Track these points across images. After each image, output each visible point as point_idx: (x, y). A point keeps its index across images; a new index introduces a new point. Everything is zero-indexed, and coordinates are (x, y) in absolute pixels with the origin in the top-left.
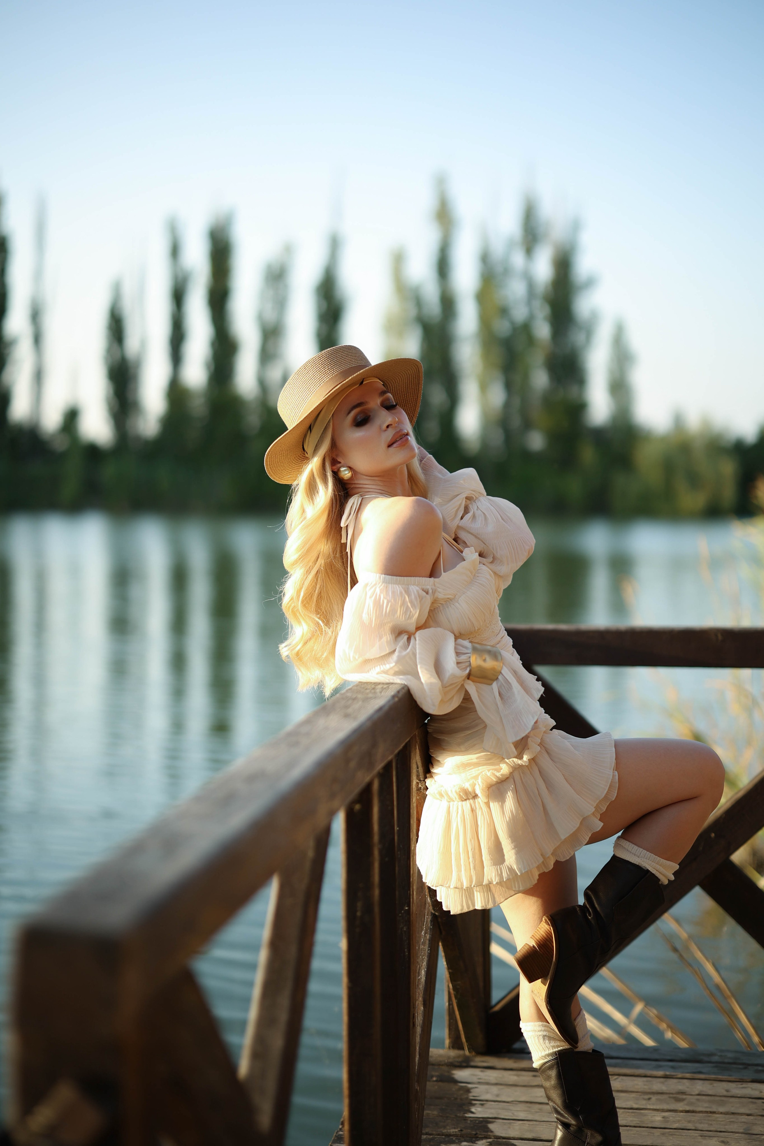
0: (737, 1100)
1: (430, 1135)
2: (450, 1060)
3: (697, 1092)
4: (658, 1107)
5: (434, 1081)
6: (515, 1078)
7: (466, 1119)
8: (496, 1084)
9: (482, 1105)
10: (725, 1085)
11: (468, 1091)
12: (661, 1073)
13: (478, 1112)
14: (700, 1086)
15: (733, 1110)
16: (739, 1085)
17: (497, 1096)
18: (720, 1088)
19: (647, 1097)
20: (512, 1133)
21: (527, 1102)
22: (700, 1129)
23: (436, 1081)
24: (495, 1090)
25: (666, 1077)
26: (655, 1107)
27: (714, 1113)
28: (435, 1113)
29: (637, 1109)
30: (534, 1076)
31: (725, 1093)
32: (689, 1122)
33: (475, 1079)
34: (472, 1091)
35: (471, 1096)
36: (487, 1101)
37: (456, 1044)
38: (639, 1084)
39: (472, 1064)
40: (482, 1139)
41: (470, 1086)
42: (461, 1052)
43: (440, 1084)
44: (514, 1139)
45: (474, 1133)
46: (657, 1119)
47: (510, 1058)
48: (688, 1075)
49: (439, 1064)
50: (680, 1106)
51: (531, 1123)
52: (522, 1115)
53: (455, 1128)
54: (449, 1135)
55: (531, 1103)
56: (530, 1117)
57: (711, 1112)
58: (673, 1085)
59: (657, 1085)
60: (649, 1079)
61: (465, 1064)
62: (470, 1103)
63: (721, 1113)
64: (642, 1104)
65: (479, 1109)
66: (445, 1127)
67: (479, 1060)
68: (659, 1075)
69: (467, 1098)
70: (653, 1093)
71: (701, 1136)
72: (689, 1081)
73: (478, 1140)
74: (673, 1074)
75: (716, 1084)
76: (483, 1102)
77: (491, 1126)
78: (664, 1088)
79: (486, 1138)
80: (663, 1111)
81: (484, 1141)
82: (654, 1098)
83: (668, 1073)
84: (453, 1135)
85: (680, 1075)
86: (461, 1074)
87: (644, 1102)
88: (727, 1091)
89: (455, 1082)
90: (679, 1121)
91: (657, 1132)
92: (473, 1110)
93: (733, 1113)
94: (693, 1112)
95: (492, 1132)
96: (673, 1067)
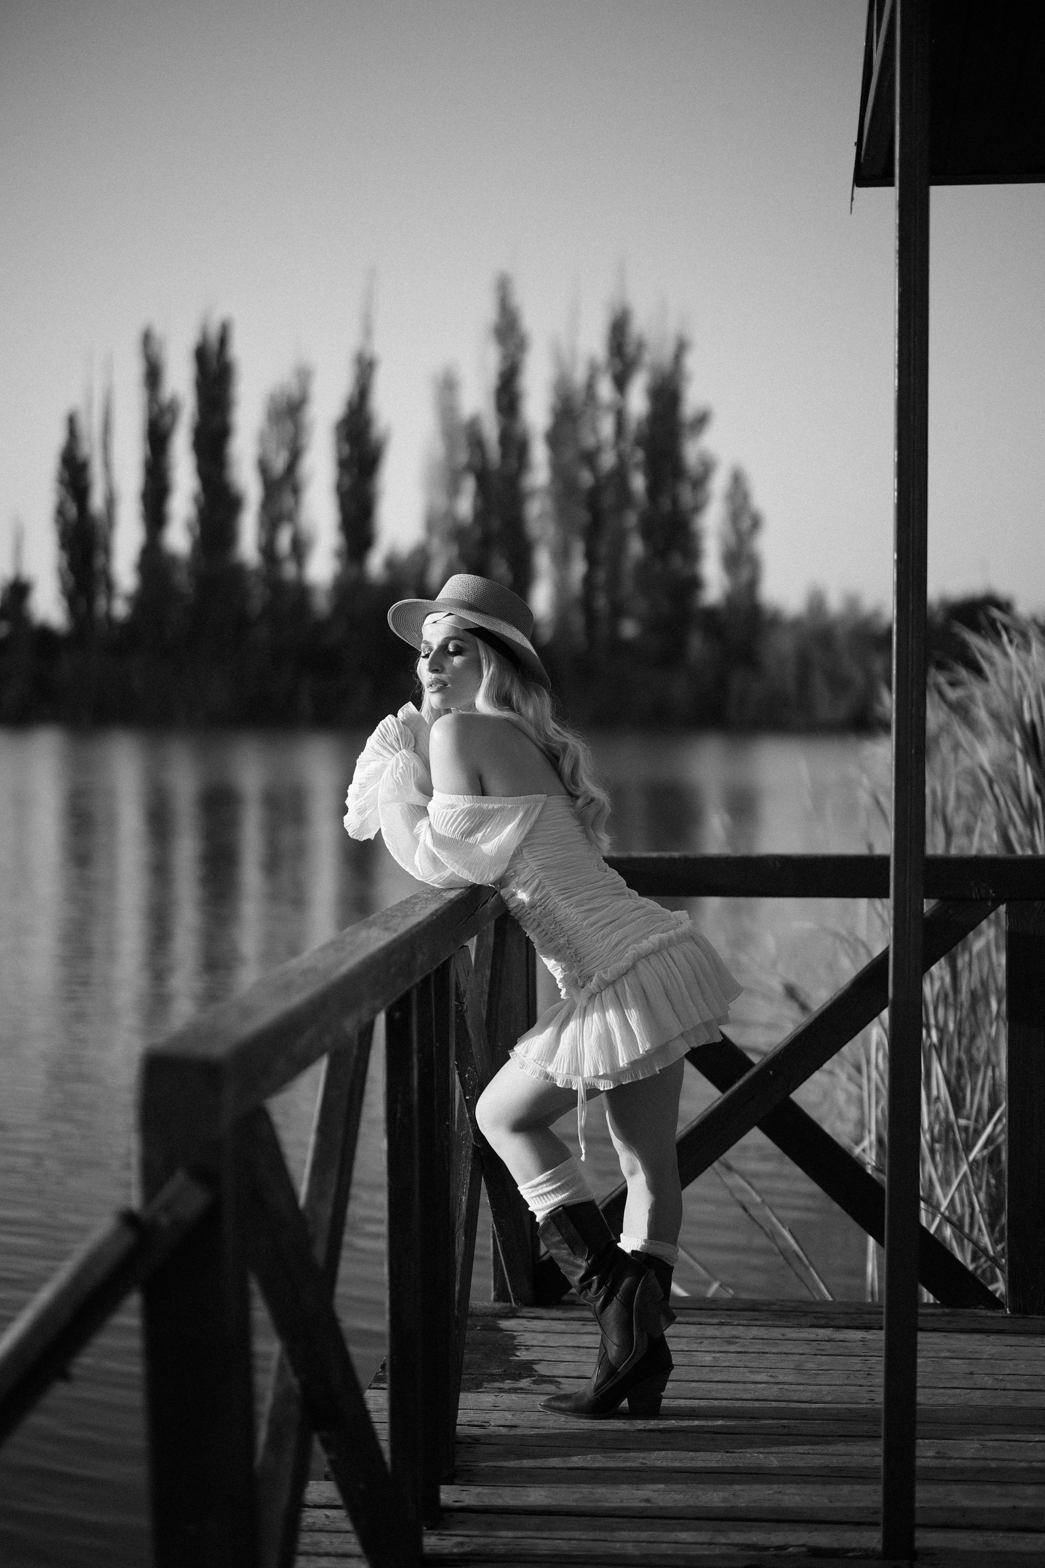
0: (792, 1342)
1: (473, 1374)
2: (495, 1311)
3: (751, 1337)
4: (709, 1350)
5: (478, 1330)
6: (564, 1326)
7: (510, 1361)
8: (544, 1332)
9: (527, 1349)
11: (514, 1338)
12: (715, 1321)
13: (523, 1355)
14: (755, 1332)
15: (786, 1350)
16: (796, 1330)
17: (544, 1342)
18: (776, 1333)
19: (698, 1341)
20: (556, 1372)
21: (574, 1347)
22: (750, 1366)
23: (480, 1330)
24: (542, 1337)
25: (721, 1324)
26: (706, 1350)
27: (767, 1353)
28: (479, 1356)
29: (688, 1351)
30: (584, 1325)
31: (780, 1337)
32: (741, 1361)
33: (521, 1328)
34: (516, 1338)
35: (516, 1342)
36: (532, 1346)
37: (501, 1295)
38: (693, 1330)
39: (519, 1315)
40: (526, 1377)
41: (515, 1334)
42: (508, 1304)
43: (484, 1332)
44: (559, 1377)
45: (518, 1372)
46: (708, 1359)
47: (559, 1309)
48: (744, 1322)
49: (485, 1315)
50: (732, 1348)
51: (577, 1364)
52: (569, 1358)
53: (498, 1369)
54: (492, 1375)
55: (579, 1347)
56: (577, 1359)
57: (763, 1353)
58: (728, 1331)
59: (711, 1331)
60: (703, 1326)
61: (511, 1315)
62: (515, 1348)
63: (774, 1353)
64: (694, 1347)
65: (524, 1353)
66: (488, 1368)
67: (526, 1311)
68: (714, 1323)
69: (512, 1344)
70: (706, 1338)
71: (750, 1372)
72: (745, 1327)
73: (521, 1379)
74: (728, 1321)
75: (772, 1329)
77: (535, 1367)
78: (717, 1333)
79: (530, 1376)
80: (714, 1352)
81: (528, 1379)
82: (706, 1342)
83: (723, 1321)
84: (496, 1375)
85: (736, 1322)
86: (505, 1324)
87: (696, 1345)
88: (783, 1335)
89: (501, 1330)
90: (729, 1361)
91: (705, 1370)
92: (518, 1354)
93: (785, 1353)
94: (745, 1352)
95: (536, 1371)
96: (729, 1315)
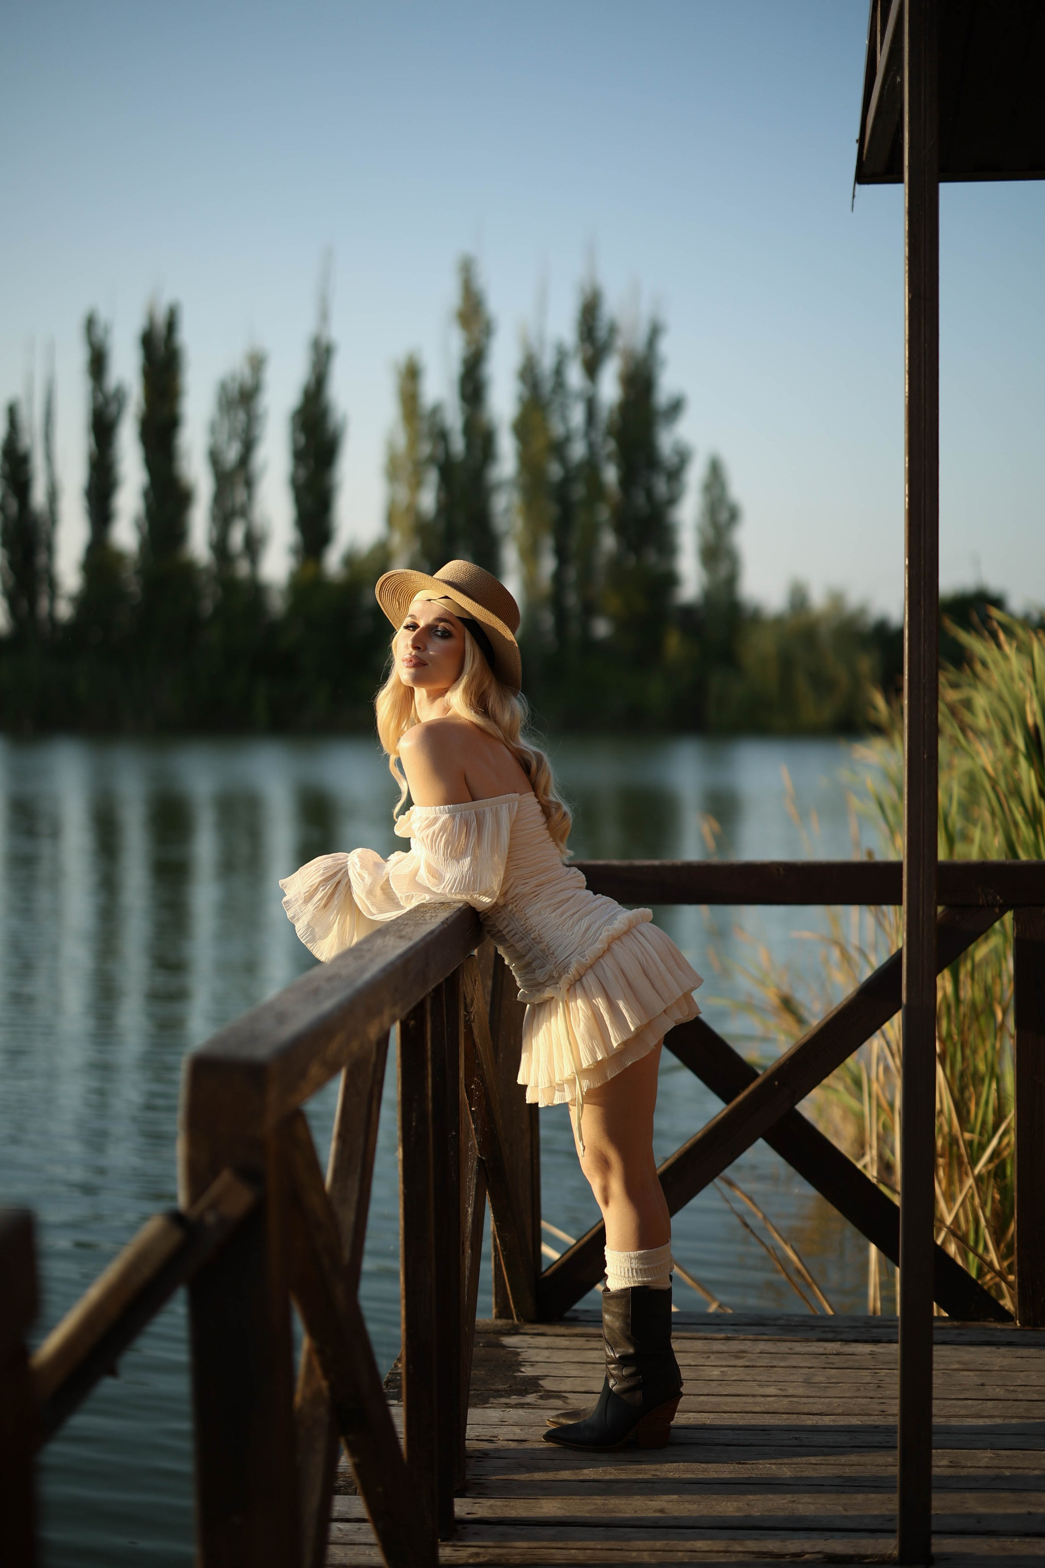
0: (800, 1356)
1: (479, 1390)
2: (497, 1328)
3: (759, 1351)
4: (716, 1364)
5: (481, 1347)
6: (568, 1342)
7: (515, 1377)
8: (547, 1348)
10: (789, 1344)
11: (518, 1354)
12: (722, 1335)
13: (528, 1371)
14: (762, 1346)
15: (794, 1364)
16: (804, 1344)
17: (548, 1358)
18: (783, 1347)
19: (706, 1356)
20: (563, 1388)
21: (579, 1363)
22: (759, 1380)
23: (483, 1346)
24: (546, 1353)
25: (728, 1339)
26: (713, 1364)
27: (775, 1367)
28: (483, 1373)
29: (695, 1366)
30: (588, 1341)
31: (789, 1351)
32: (748, 1375)
33: (525, 1345)
34: (521, 1354)
35: (520, 1358)
36: (537, 1362)
37: (503, 1311)
38: (699, 1345)
39: (521, 1331)
40: (532, 1393)
41: (519, 1350)
42: (510, 1321)
43: (487, 1349)
44: (565, 1392)
45: (524, 1388)
46: (716, 1373)
47: (561, 1325)
48: (751, 1337)
49: (487, 1332)
50: (740, 1362)
51: (583, 1379)
52: (574, 1373)
53: (504, 1385)
54: (498, 1391)
55: (584, 1363)
56: (582, 1374)
57: (771, 1367)
58: (734, 1346)
59: (717, 1346)
60: (709, 1341)
61: (514, 1331)
62: (521, 1364)
63: (782, 1367)
64: (701, 1361)
65: (529, 1369)
66: (494, 1384)
67: (528, 1328)
68: (720, 1337)
69: (516, 1361)
70: (713, 1353)
71: (759, 1385)
72: (751, 1342)
73: (527, 1394)
74: (736, 1336)
75: (779, 1344)
76: (533, 1364)
77: (541, 1382)
78: (724, 1348)
79: (536, 1392)
80: (722, 1366)
81: (534, 1395)
82: (713, 1357)
83: (729, 1335)
84: (502, 1391)
85: (742, 1337)
86: (510, 1341)
87: (703, 1360)
88: (791, 1349)
89: (504, 1347)
90: (737, 1375)
91: (713, 1384)
92: (523, 1370)
93: (794, 1367)
94: (753, 1366)
95: (542, 1387)
96: (735, 1330)
